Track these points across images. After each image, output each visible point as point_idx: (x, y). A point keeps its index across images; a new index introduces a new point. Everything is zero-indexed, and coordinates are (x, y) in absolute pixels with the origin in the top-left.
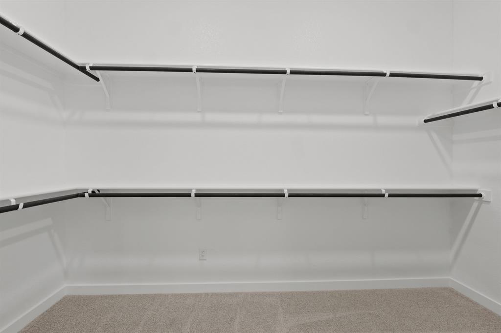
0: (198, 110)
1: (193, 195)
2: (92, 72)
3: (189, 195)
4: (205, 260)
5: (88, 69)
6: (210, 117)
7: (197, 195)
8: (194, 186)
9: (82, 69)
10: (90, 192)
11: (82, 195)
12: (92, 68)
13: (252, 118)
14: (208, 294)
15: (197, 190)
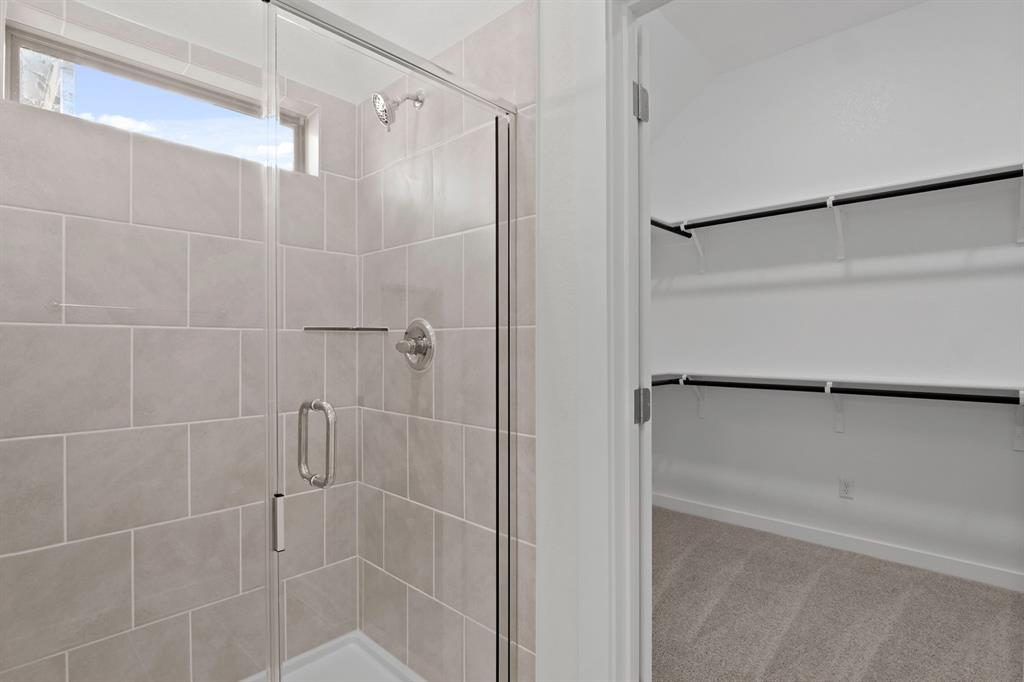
0: (839, 258)
1: (827, 390)
2: (687, 231)
3: (821, 390)
4: (851, 499)
5: (683, 228)
6: (860, 267)
7: (833, 390)
8: (830, 376)
9: (676, 230)
10: (684, 378)
11: (676, 382)
12: (687, 227)
13: (954, 259)
14: (855, 554)
15: (834, 383)
